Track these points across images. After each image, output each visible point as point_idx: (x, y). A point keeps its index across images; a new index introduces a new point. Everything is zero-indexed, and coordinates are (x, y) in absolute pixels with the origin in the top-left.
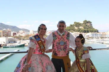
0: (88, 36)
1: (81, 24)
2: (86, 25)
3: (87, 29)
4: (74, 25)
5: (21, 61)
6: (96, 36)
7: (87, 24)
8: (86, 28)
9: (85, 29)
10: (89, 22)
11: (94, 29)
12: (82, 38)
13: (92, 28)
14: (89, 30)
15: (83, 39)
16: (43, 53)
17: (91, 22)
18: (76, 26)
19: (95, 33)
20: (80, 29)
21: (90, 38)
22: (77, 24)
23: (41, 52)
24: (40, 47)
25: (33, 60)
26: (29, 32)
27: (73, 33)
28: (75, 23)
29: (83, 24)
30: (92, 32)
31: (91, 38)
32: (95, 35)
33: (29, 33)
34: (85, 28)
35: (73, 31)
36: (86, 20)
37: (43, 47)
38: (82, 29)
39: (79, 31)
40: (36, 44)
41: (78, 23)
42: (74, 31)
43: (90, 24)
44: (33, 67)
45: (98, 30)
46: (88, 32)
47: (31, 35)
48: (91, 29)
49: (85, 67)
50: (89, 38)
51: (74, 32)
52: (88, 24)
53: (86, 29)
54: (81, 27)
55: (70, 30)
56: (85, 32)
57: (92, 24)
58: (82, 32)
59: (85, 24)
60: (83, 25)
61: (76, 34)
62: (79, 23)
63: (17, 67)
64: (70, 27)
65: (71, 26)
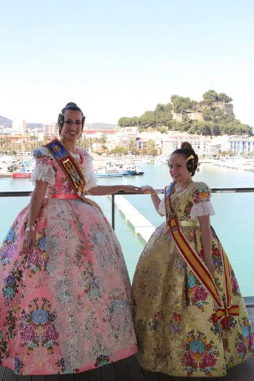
0: (219, 146)
1: (196, 103)
2: (213, 109)
3: (216, 121)
4: (169, 107)
5: (17, 223)
6: (244, 147)
7: (215, 105)
8: (210, 119)
9: (207, 123)
10: (224, 99)
11: (238, 123)
12: (190, 155)
13: (233, 120)
14: (221, 125)
15: (192, 157)
16: (79, 193)
17: (231, 100)
18: (179, 112)
19: (240, 139)
20: (191, 122)
21: (224, 154)
22: (183, 105)
23: (73, 191)
24: (69, 176)
25: (51, 218)
26: (11, 127)
27: (164, 135)
28: (174, 98)
29: (202, 103)
30: (230, 132)
31: (228, 156)
32: (241, 145)
33: (8, 129)
34: (207, 119)
35: (167, 128)
36: (213, 92)
37: (78, 177)
38: (196, 121)
39: (186, 129)
40: (54, 168)
41: (183, 100)
42: (170, 128)
43: (227, 106)
44: (53, 236)
45: (251, 129)
46: (218, 133)
47: (17, 139)
48: (229, 125)
49: (196, 242)
50: (219, 154)
51: (170, 132)
52: (220, 106)
53: (210, 122)
54: (193, 116)
55: (155, 122)
56: (207, 132)
57: (231, 106)
58: (199, 134)
59: (210, 104)
60: (204, 107)
61: (176, 138)
62: (188, 99)
63: (6, 242)
64: (155, 113)
65: (161, 108)
